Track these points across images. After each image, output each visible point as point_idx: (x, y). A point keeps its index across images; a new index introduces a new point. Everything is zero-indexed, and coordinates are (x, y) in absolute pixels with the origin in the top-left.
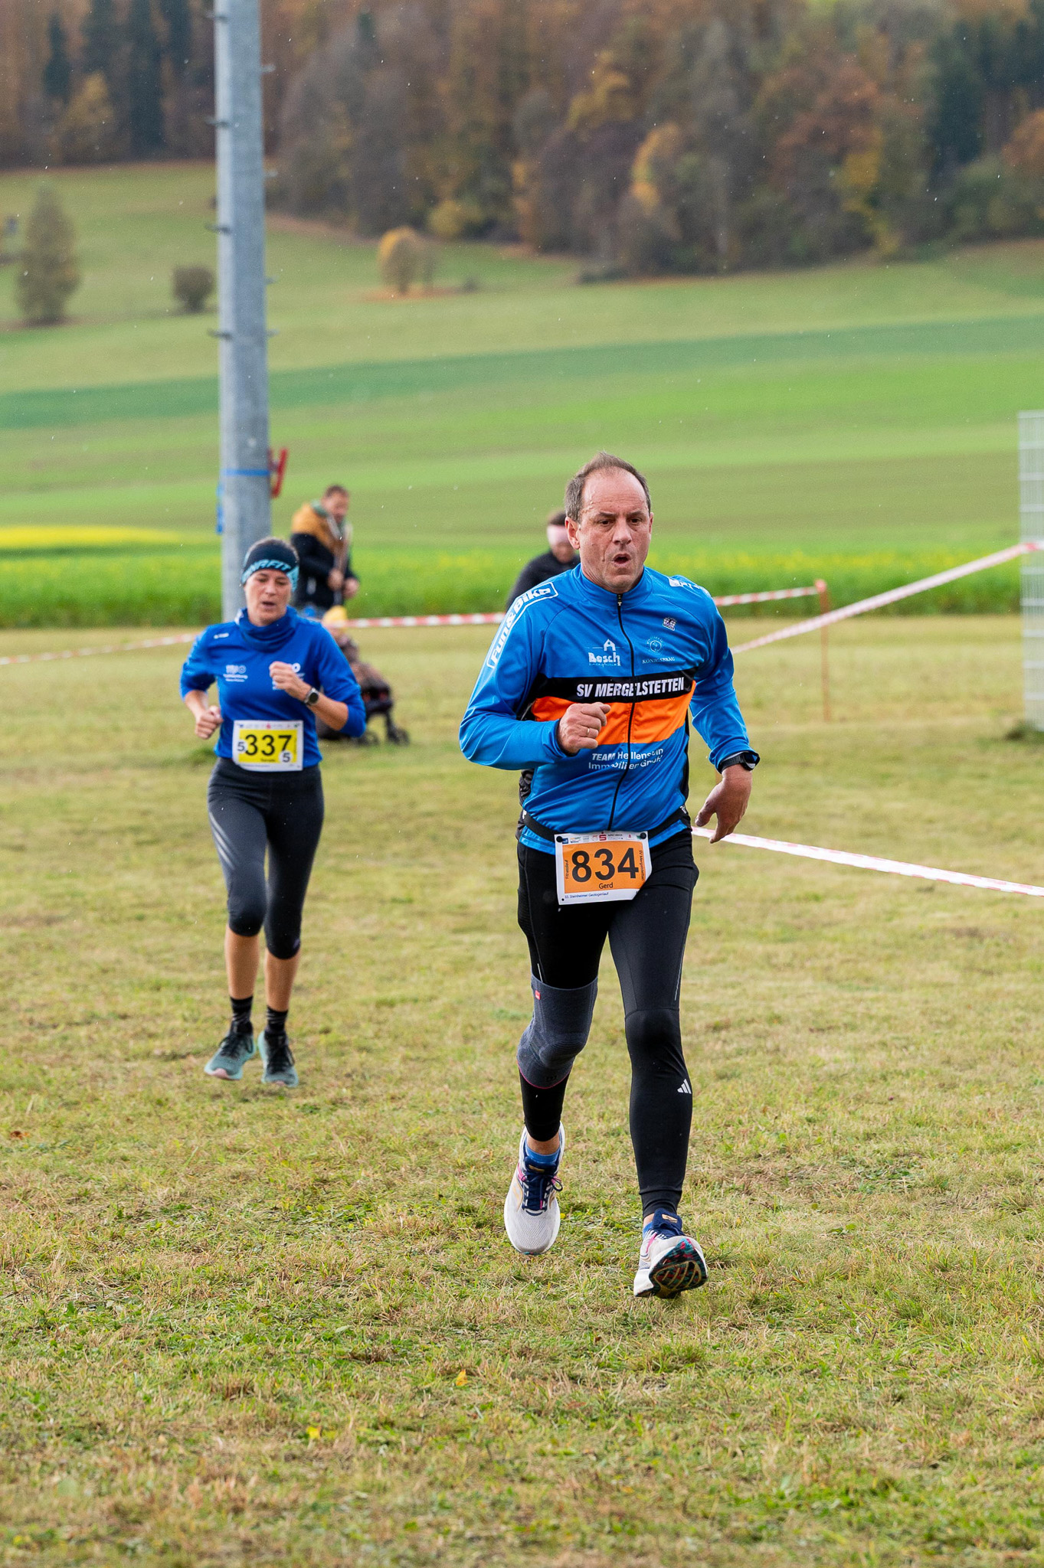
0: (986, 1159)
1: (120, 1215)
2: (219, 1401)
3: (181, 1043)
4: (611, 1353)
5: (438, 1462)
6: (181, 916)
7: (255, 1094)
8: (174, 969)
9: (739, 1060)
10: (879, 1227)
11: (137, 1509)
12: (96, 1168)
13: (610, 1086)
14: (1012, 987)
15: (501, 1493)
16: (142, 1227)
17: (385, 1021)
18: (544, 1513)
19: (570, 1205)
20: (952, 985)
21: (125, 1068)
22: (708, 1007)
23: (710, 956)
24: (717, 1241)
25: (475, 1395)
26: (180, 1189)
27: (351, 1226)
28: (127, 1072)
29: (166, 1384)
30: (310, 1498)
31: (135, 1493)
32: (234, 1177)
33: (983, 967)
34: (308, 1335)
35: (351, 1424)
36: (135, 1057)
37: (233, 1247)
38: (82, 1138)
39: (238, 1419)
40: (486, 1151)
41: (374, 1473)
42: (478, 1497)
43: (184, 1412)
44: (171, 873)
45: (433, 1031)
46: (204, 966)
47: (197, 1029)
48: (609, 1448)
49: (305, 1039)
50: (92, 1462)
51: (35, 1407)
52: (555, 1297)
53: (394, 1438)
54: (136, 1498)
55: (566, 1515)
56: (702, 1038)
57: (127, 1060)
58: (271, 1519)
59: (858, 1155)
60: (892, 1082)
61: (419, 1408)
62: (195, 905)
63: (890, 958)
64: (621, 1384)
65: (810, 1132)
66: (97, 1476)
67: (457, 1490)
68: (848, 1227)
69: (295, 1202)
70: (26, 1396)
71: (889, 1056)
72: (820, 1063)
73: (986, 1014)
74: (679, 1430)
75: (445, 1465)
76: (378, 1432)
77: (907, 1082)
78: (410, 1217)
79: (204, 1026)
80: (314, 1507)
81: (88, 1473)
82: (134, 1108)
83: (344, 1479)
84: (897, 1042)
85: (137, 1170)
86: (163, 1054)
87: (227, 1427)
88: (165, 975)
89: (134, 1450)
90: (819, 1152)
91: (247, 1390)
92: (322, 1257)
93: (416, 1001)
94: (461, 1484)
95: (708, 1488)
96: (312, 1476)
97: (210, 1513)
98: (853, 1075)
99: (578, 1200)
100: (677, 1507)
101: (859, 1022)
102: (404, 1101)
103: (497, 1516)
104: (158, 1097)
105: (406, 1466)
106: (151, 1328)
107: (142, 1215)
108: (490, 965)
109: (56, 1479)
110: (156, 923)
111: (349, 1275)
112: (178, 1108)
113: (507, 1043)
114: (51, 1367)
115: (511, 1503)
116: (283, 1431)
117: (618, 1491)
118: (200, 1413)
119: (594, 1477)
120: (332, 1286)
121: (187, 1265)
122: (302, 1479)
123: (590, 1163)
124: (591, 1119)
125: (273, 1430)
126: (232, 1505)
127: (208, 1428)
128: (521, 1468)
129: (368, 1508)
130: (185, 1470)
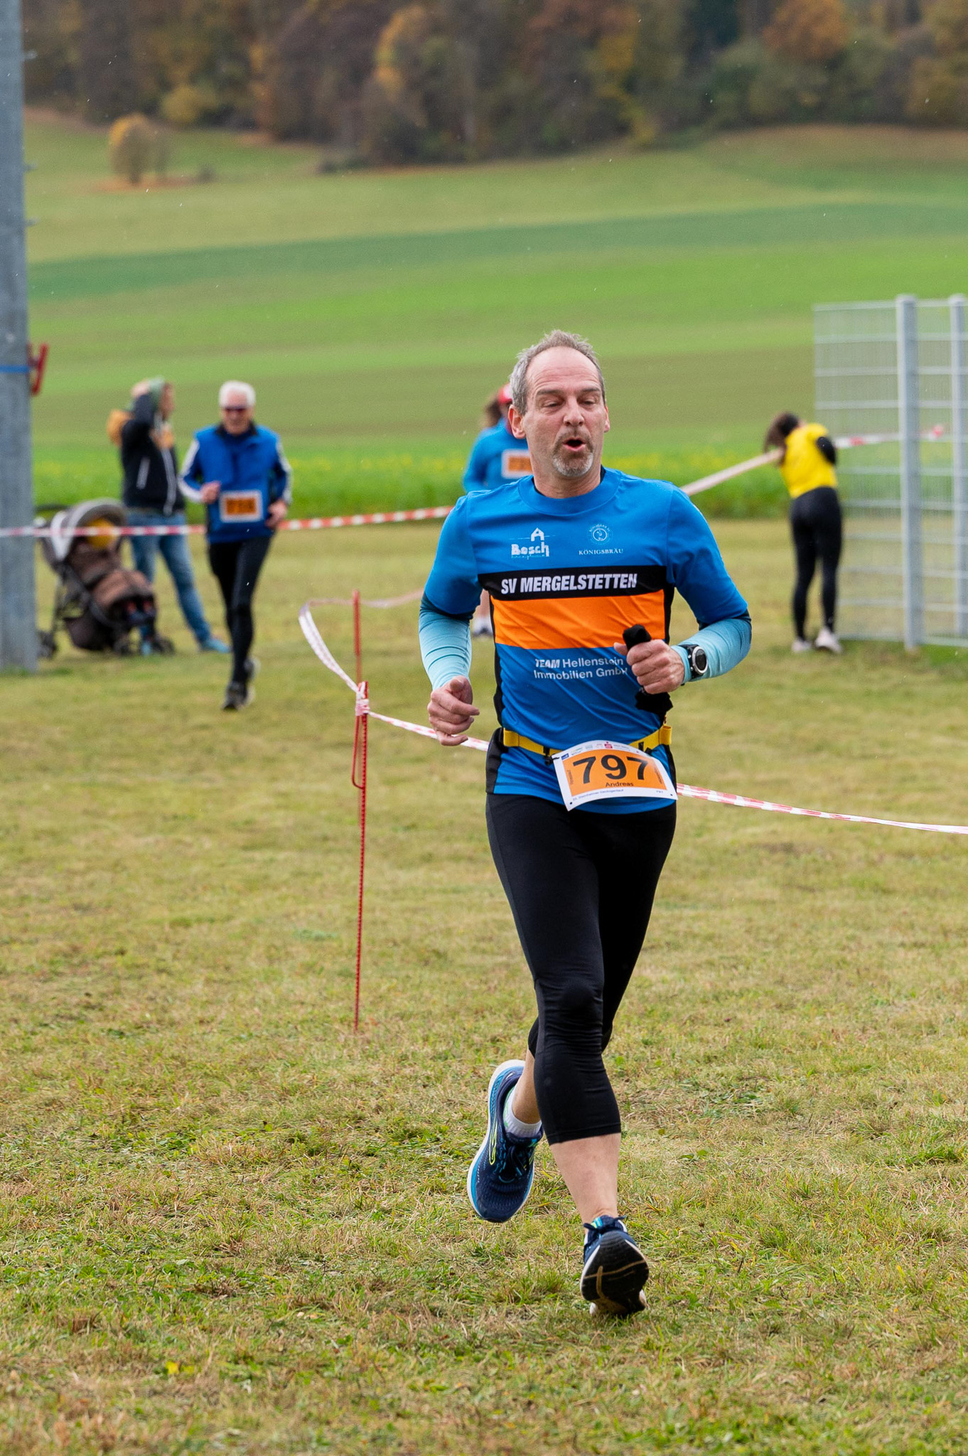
0: (837, 1081)
2: (67, 1336)
5: (309, 1397)
7: (54, 1019)
10: (731, 1153)
13: (430, 1008)
14: (837, 904)
15: (379, 1430)
17: (183, 941)
18: (427, 1449)
19: (404, 1132)
20: (773, 902)
25: (332, 1329)
27: (176, 1153)
29: (8, 1319)
30: (181, 1435)
32: (46, 1105)
33: (803, 883)
34: (148, 1266)
35: (210, 1358)
37: (56, 1175)
39: (90, 1354)
40: (309, 1076)
41: (245, 1408)
42: (356, 1432)
43: (32, 1346)
45: (236, 952)
48: (482, 1381)
49: (100, 961)
52: (400, 1227)
53: (258, 1373)
59: (701, 1077)
60: (727, 1003)
61: (275, 1341)
63: (704, 875)
64: (483, 1315)
65: (649, 1054)
67: (335, 1425)
68: (699, 1154)
69: (113, 1130)
71: (719, 976)
72: (647, 984)
73: (814, 932)
74: (550, 1364)
75: (316, 1401)
76: (239, 1367)
77: (742, 1002)
78: (239, 1145)
80: (187, 1444)
83: (213, 1415)
84: (726, 962)
87: (79, 1362)
90: (661, 1075)
91: (93, 1322)
92: (151, 1186)
93: (212, 921)
94: (336, 1420)
95: (593, 1423)
96: (179, 1412)
97: (79, 1451)
98: (683, 996)
99: (413, 1126)
100: (566, 1442)
101: (682, 941)
102: (213, 1024)
105: (276, 1402)
108: (285, 883)
111: (181, 1205)
113: (315, 964)
115: (393, 1439)
116: (139, 1366)
117: (500, 1426)
118: (49, 1348)
119: (473, 1411)
120: (166, 1216)
121: (10, 1194)
122: (170, 1416)
123: (420, 1088)
124: (414, 1042)
125: (129, 1365)
126: (101, 1442)
127: (60, 1365)
128: (396, 1404)
129: (243, 1445)
130: (46, 1407)
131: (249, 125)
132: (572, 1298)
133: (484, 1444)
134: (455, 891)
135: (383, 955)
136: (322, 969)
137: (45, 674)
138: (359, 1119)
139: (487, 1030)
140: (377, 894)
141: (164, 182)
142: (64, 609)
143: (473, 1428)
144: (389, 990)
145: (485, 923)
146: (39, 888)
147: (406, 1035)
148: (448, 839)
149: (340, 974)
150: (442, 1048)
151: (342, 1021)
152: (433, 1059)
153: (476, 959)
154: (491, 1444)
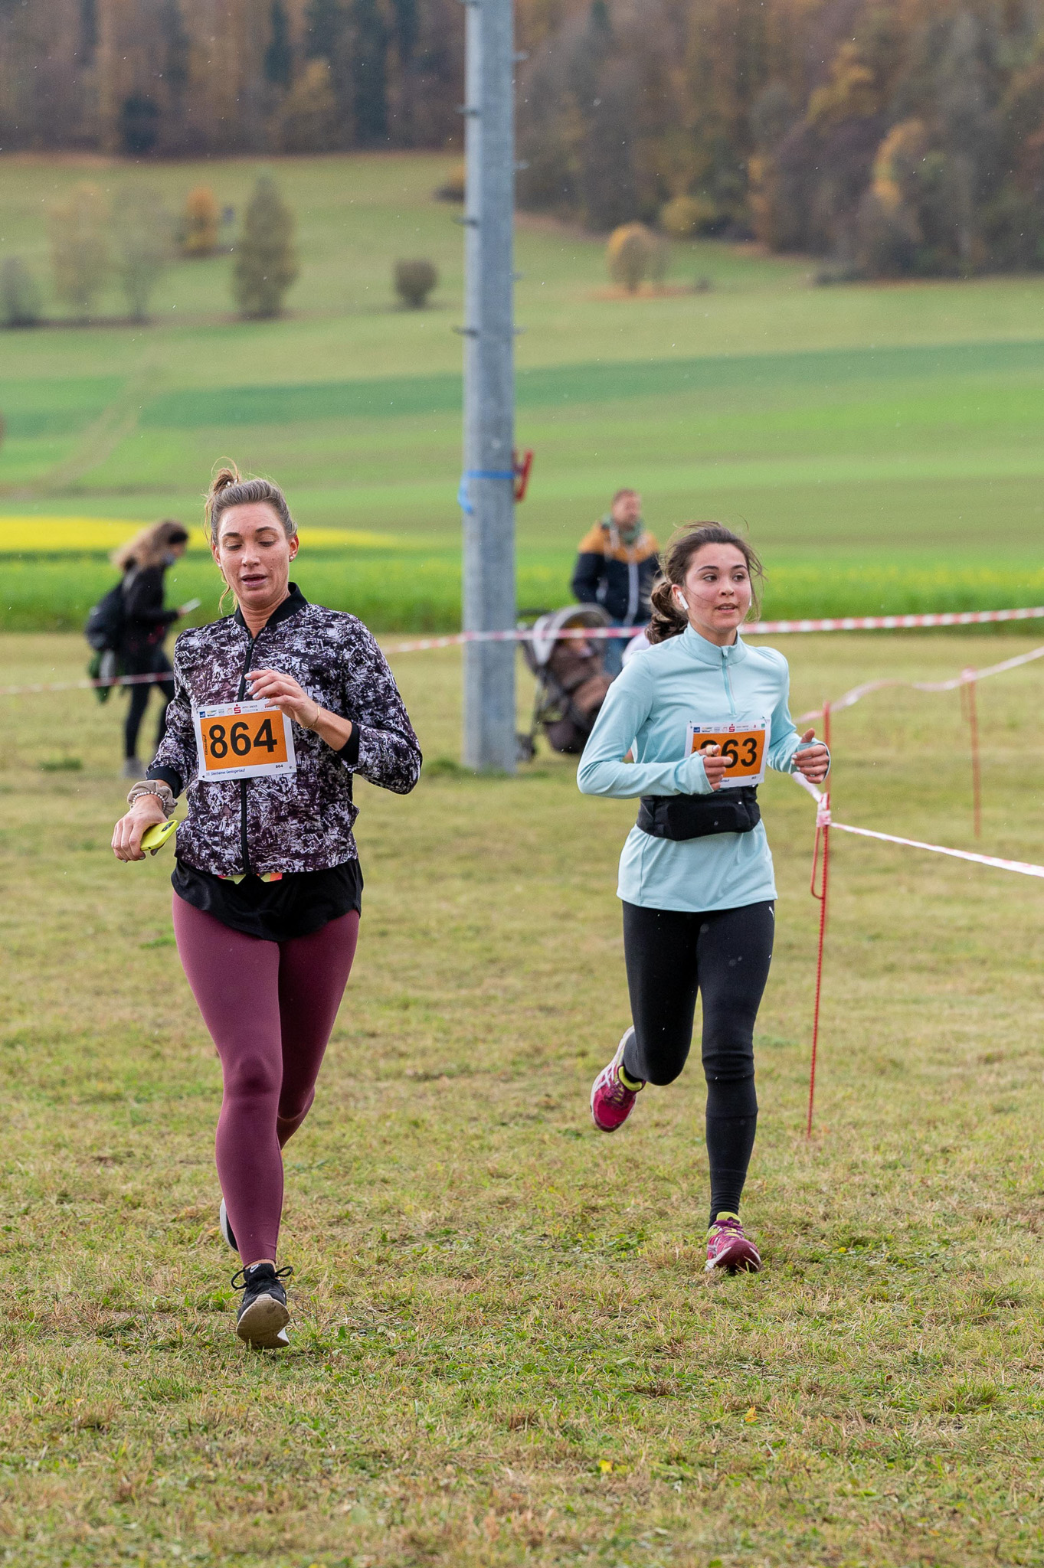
1: (384, 1239)
2: (505, 1432)
3: (432, 1063)
4: (903, 1393)
5: (738, 1499)
6: (425, 933)
7: (513, 1118)
8: (421, 988)
9: (1014, 1093)
11: (434, 1540)
12: (356, 1190)
13: (884, 1117)
15: (805, 1534)
16: (408, 1250)
18: (851, 1554)
19: (851, 1239)
21: (377, 1088)
22: (979, 1037)
23: (977, 985)
24: (1006, 1280)
25: (768, 1432)
26: (445, 1213)
27: (623, 1254)
28: (380, 1091)
29: (448, 1413)
30: (609, 1534)
31: (429, 1523)
32: (500, 1203)
34: (589, 1366)
35: (643, 1458)
36: (387, 1076)
37: (504, 1274)
38: (340, 1159)
39: (526, 1451)
40: (759, 1182)
41: (672, 1510)
42: (782, 1536)
43: (470, 1441)
44: (412, 888)
46: (452, 984)
47: (449, 1049)
48: (911, 1490)
49: (561, 1062)
50: (380, 1490)
51: (315, 1433)
52: (840, 1333)
53: (689, 1474)
54: (430, 1530)
55: (873, 1556)
56: (974, 1070)
57: (378, 1079)
58: (570, 1554)
61: (711, 1443)
62: (440, 922)
64: (917, 1424)
66: (388, 1505)
67: (760, 1529)
69: (564, 1230)
70: (304, 1421)
74: (981, 1473)
75: (744, 1503)
76: (671, 1467)
78: (686, 1248)
79: (456, 1046)
80: (614, 1542)
81: (378, 1502)
82: (391, 1129)
83: (641, 1515)
85: (399, 1192)
86: (416, 1074)
87: (515, 1458)
88: (412, 993)
89: (422, 1479)
91: (532, 1420)
92: (597, 1286)
94: (763, 1523)
95: (1017, 1534)
96: (609, 1510)
97: (507, 1546)
99: (860, 1234)
100: (989, 1551)
102: (669, 1128)
103: (803, 1556)
104: (413, 1118)
105: (705, 1503)
106: (426, 1355)
107: (406, 1239)
109: (346, 1507)
110: (399, 939)
111: (626, 1306)
112: (436, 1128)
113: (773, 1070)
114: (328, 1392)
115: (817, 1544)
116: (574, 1464)
117: (925, 1534)
118: (486, 1444)
119: (899, 1519)
120: (610, 1316)
121: (459, 1291)
122: (599, 1513)
123: (868, 1196)
124: (865, 1151)
125: (563, 1462)
126: (530, 1538)
127: (496, 1459)
128: (823, 1508)
129: (669, 1545)
130: (479, 1501)
131: (746, 235)
132: (1006, 1408)
133: (908, 1550)
134: (916, 1001)
135: (841, 1063)
136: (779, 1076)
137: (523, 776)
138: (806, 1226)
139: (937, 1141)
140: (838, 1002)
141: (661, 291)
142: (545, 712)
143: (898, 1534)
144: (844, 1098)
145: (943, 1035)
146: (505, 989)
147: (858, 1143)
148: (912, 950)
149: (797, 1081)
150: (892, 1157)
151: (795, 1128)
152: (883, 1168)
153: (933, 1070)
154: (914, 1552)
